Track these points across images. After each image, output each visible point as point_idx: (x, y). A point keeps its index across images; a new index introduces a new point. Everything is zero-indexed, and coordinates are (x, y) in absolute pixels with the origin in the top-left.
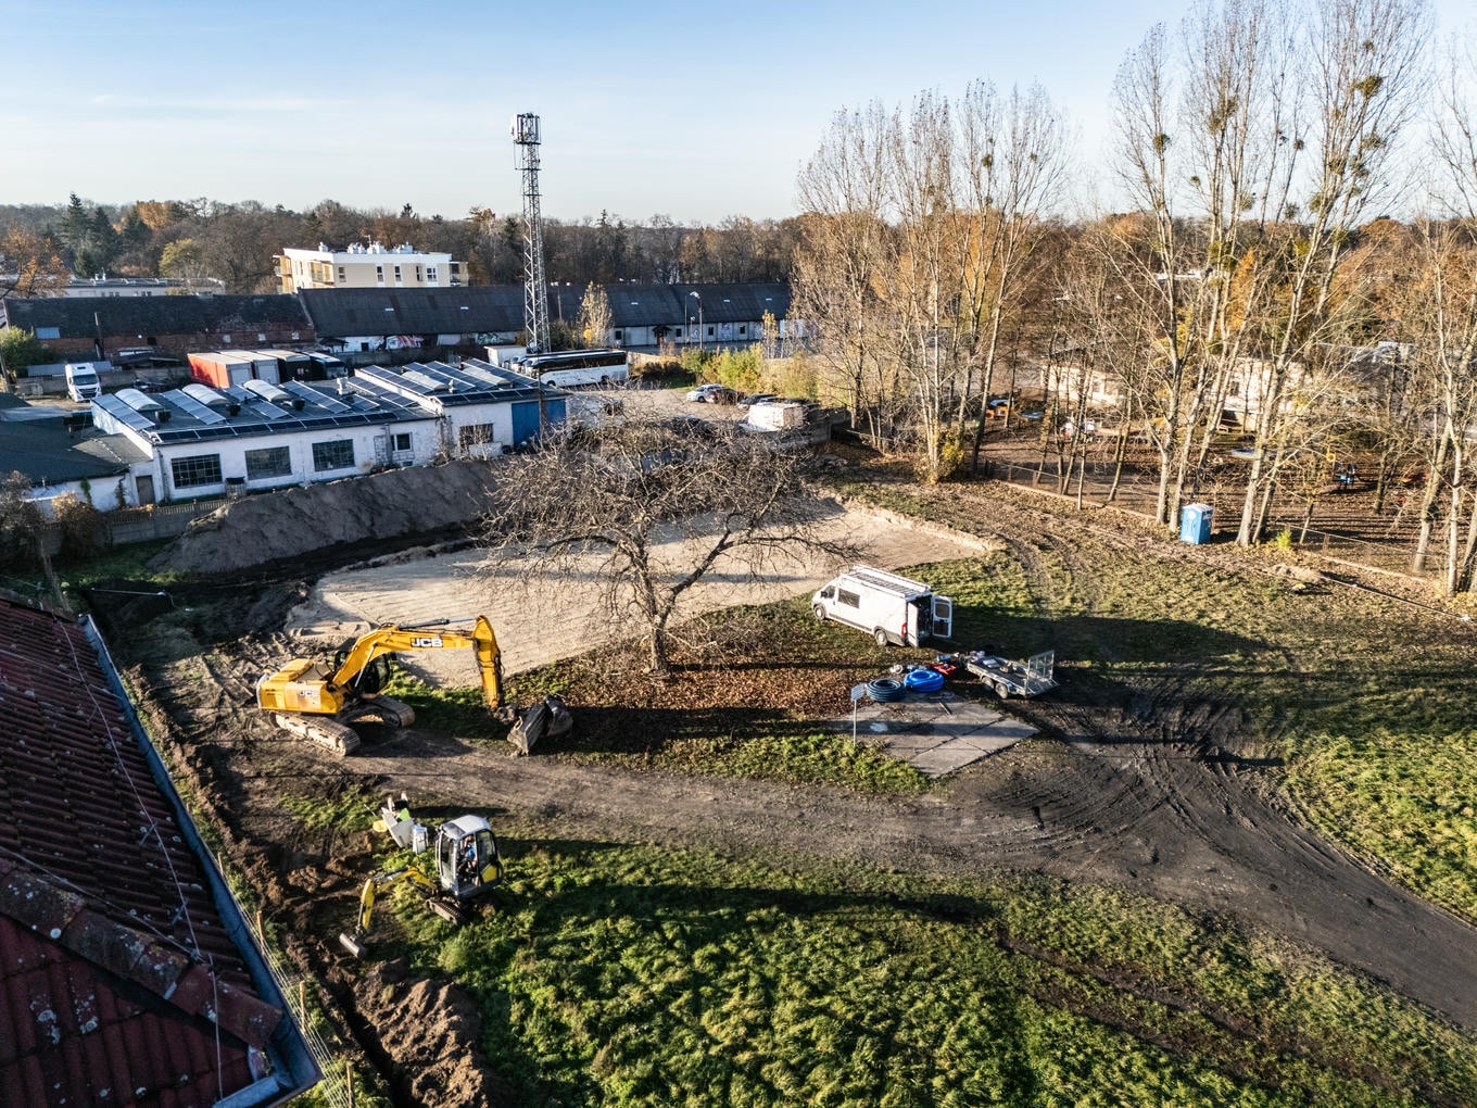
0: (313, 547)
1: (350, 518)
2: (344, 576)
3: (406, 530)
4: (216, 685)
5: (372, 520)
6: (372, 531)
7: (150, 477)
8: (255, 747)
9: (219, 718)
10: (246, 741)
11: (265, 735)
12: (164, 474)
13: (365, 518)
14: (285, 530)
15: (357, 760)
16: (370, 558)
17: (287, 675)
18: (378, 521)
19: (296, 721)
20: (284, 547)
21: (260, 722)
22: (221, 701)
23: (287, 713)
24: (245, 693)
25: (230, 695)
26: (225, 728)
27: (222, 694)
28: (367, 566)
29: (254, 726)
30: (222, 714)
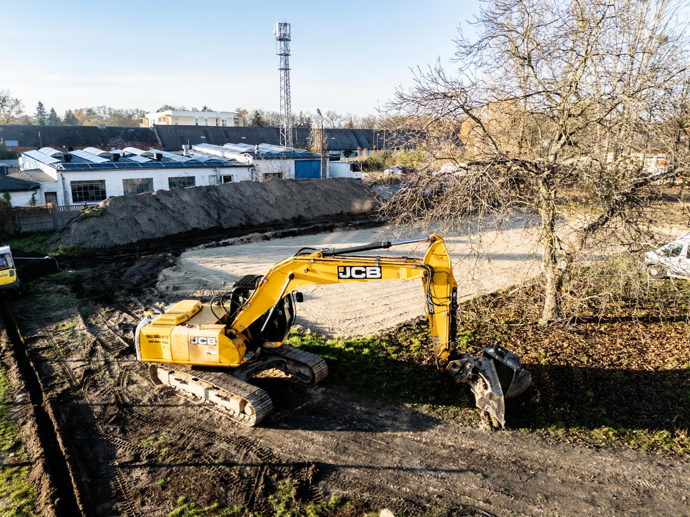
0: (176, 232)
1: (202, 213)
2: (201, 251)
3: (244, 223)
4: (89, 335)
5: (219, 214)
6: (218, 222)
7: (55, 194)
8: (132, 412)
9: (89, 372)
10: (121, 405)
11: (143, 394)
12: (65, 192)
13: (214, 213)
14: (153, 218)
15: (271, 433)
16: (220, 240)
17: (174, 317)
18: (224, 216)
19: (183, 376)
20: (153, 231)
21: (136, 377)
22: (93, 352)
23: (172, 367)
24: (119, 344)
25: (103, 345)
26: (95, 385)
27: (95, 344)
28: (218, 245)
29: (131, 382)
30: (93, 367)
